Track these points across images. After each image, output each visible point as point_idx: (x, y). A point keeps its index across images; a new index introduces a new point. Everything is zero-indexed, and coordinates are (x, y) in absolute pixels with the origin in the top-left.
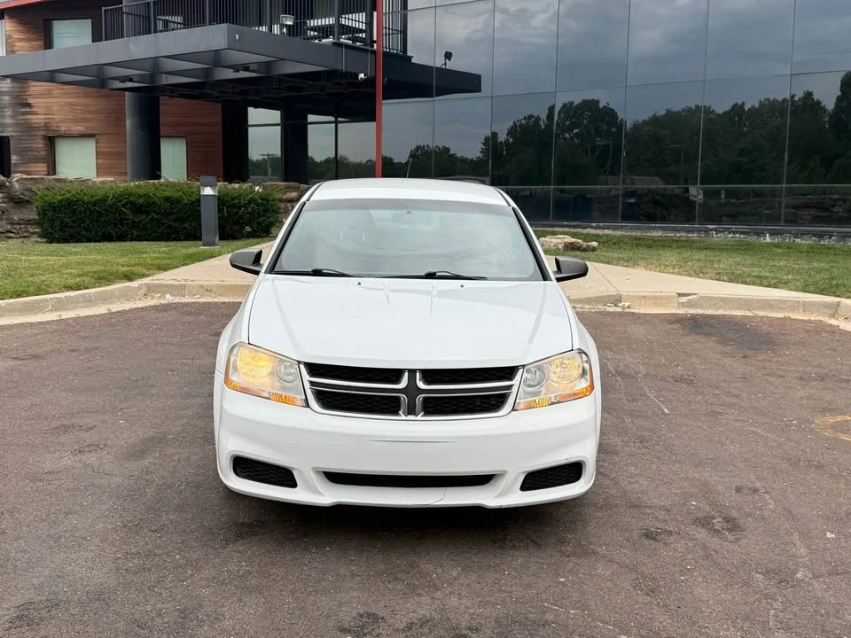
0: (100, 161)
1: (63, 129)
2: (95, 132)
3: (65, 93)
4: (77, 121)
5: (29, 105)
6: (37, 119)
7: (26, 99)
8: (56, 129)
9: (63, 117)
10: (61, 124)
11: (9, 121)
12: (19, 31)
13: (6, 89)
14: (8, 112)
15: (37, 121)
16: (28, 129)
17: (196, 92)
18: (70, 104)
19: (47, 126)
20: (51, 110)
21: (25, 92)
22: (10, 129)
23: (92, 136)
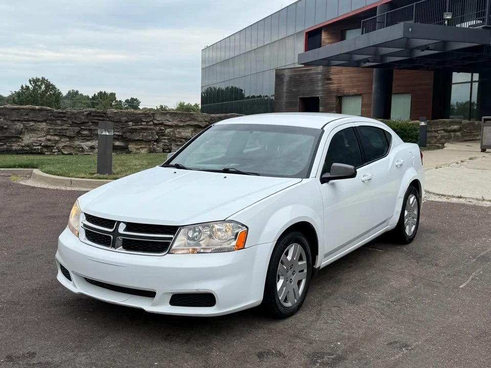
0: (363, 109)
1: (346, 91)
2: (361, 93)
3: (348, 71)
4: (353, 87)
5: (330, 79)
6: (334, 87)
7: (329, 76)
8: (342, 92)
9: (346, 85)
10: (344, 89)
11: (320, 88)
12: (329, 39)
13: (319, 71)
14: (320, 84)
15: (333, 88)
16: (328, 92)
17: (411, 65)
18: (351, 77)
19: (338, 90)
20: (341, 81)
21: (329, 72)
22: (320, 93)
23: (360, 95)
